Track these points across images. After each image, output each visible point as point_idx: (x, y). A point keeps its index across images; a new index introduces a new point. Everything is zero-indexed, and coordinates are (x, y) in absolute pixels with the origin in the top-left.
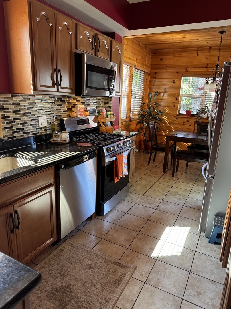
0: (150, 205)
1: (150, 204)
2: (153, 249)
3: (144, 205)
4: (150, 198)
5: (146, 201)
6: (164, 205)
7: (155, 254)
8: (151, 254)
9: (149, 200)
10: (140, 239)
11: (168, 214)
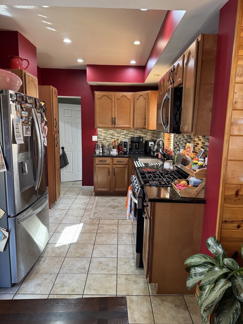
0: (100, 261)
1: (100, 263)
2: (83, 227)
3: (107, 259)
4: (104, 272)
5: (108, 265)
6: (83, 267)
7: (82, 225)
8: (83, 225)
9: (105, 269)
10: (94, 230)
11: (77, 255)
